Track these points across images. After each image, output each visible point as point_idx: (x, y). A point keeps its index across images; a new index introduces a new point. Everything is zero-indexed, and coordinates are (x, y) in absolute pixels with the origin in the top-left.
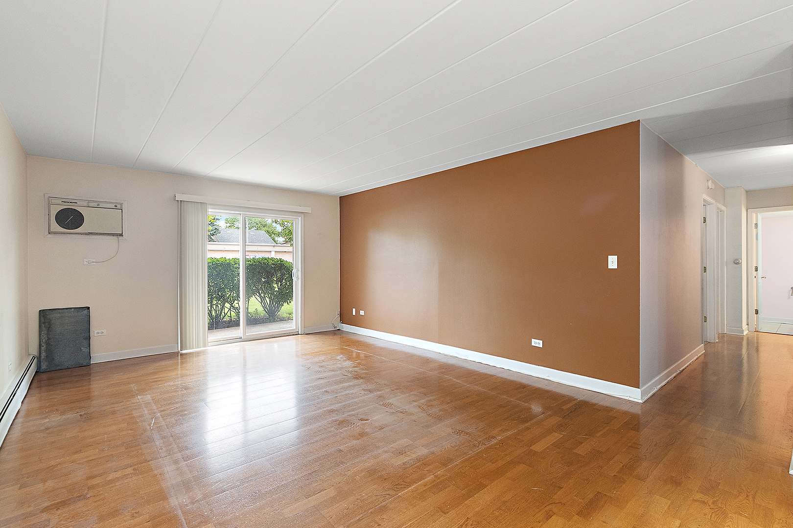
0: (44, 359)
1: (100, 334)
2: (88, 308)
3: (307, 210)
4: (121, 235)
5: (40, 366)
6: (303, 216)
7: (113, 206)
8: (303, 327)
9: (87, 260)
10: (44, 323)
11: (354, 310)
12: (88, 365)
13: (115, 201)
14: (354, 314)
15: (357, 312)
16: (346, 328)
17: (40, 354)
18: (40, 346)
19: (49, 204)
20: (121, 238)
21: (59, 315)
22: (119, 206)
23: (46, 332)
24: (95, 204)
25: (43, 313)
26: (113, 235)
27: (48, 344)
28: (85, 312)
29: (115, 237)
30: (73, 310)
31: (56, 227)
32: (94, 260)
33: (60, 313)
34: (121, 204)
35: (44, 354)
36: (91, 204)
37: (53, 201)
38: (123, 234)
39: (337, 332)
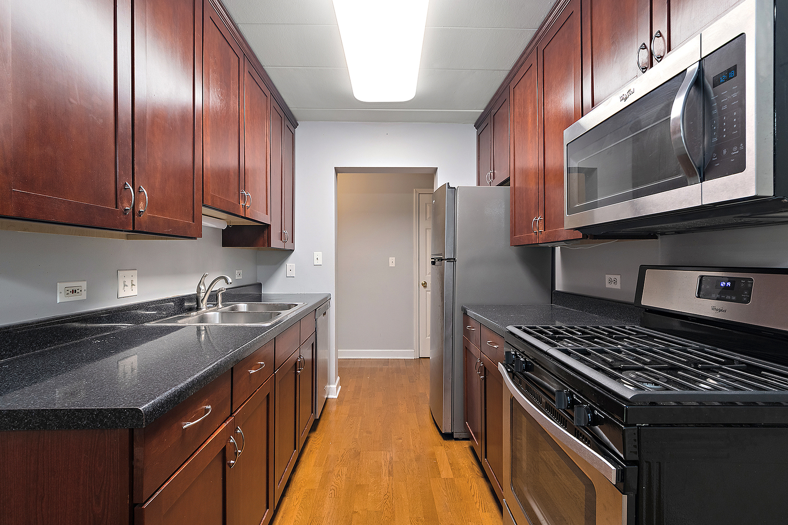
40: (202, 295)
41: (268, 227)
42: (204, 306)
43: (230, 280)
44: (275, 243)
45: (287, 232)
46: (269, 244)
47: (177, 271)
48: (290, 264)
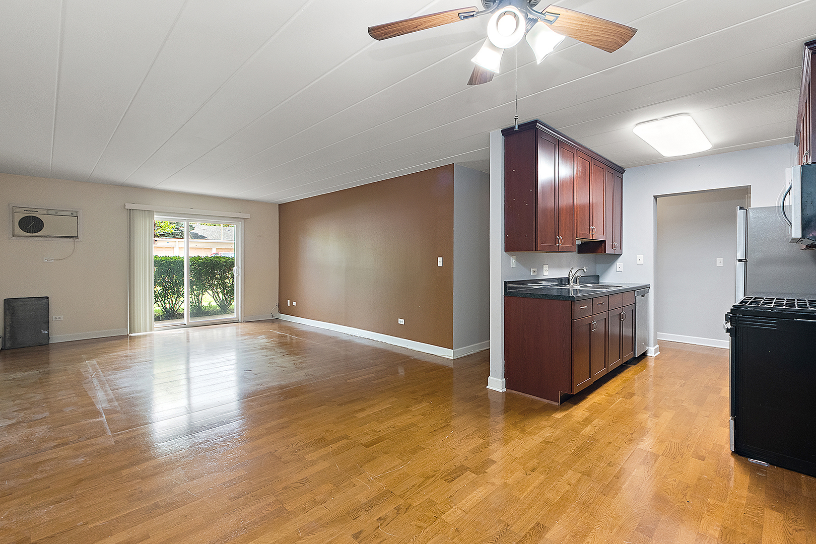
0: (8, 338)
1: (58, 319)
2: (48, 298)
3: (247, 216)
4: (77, 238)
5: (5, 344)
6: (243, 222)
7: (69, 214)
8: (243, 316)
9: (46, 258)
10: (8, 309)
11: (289, 301)
12: (48, 344)
13: (72, 210)
14: (289, 305)
15: (291, 303)
16: (283, 317)
17: (5, 334)
18: (5, 328)
19: (13, 213)
20: (77, 240)
21: (22, 303)
22: (75, 214)
23: (10, 317)
24: (53, 213)
25: (7, 302)
26: (70, 237)
27: (12, 326)
28: (45, 301)
29: (71, 240)
30: (34, 299)
31: (19, 231)
32: (53, 258)
33: (22, 301)
34: (77, 212)
35: (8, 335)
36: (50, 213)
37: (18, 210)
38: (79, 237)
39: (275, 320)
40: (571, 278)
41: (604, 242)
42: (571, 283)
43: (585, 271)
44: (609, 250)
45: (617, 244)
46: (605, 252)
47: (560, 266)
48: (619, 264)
